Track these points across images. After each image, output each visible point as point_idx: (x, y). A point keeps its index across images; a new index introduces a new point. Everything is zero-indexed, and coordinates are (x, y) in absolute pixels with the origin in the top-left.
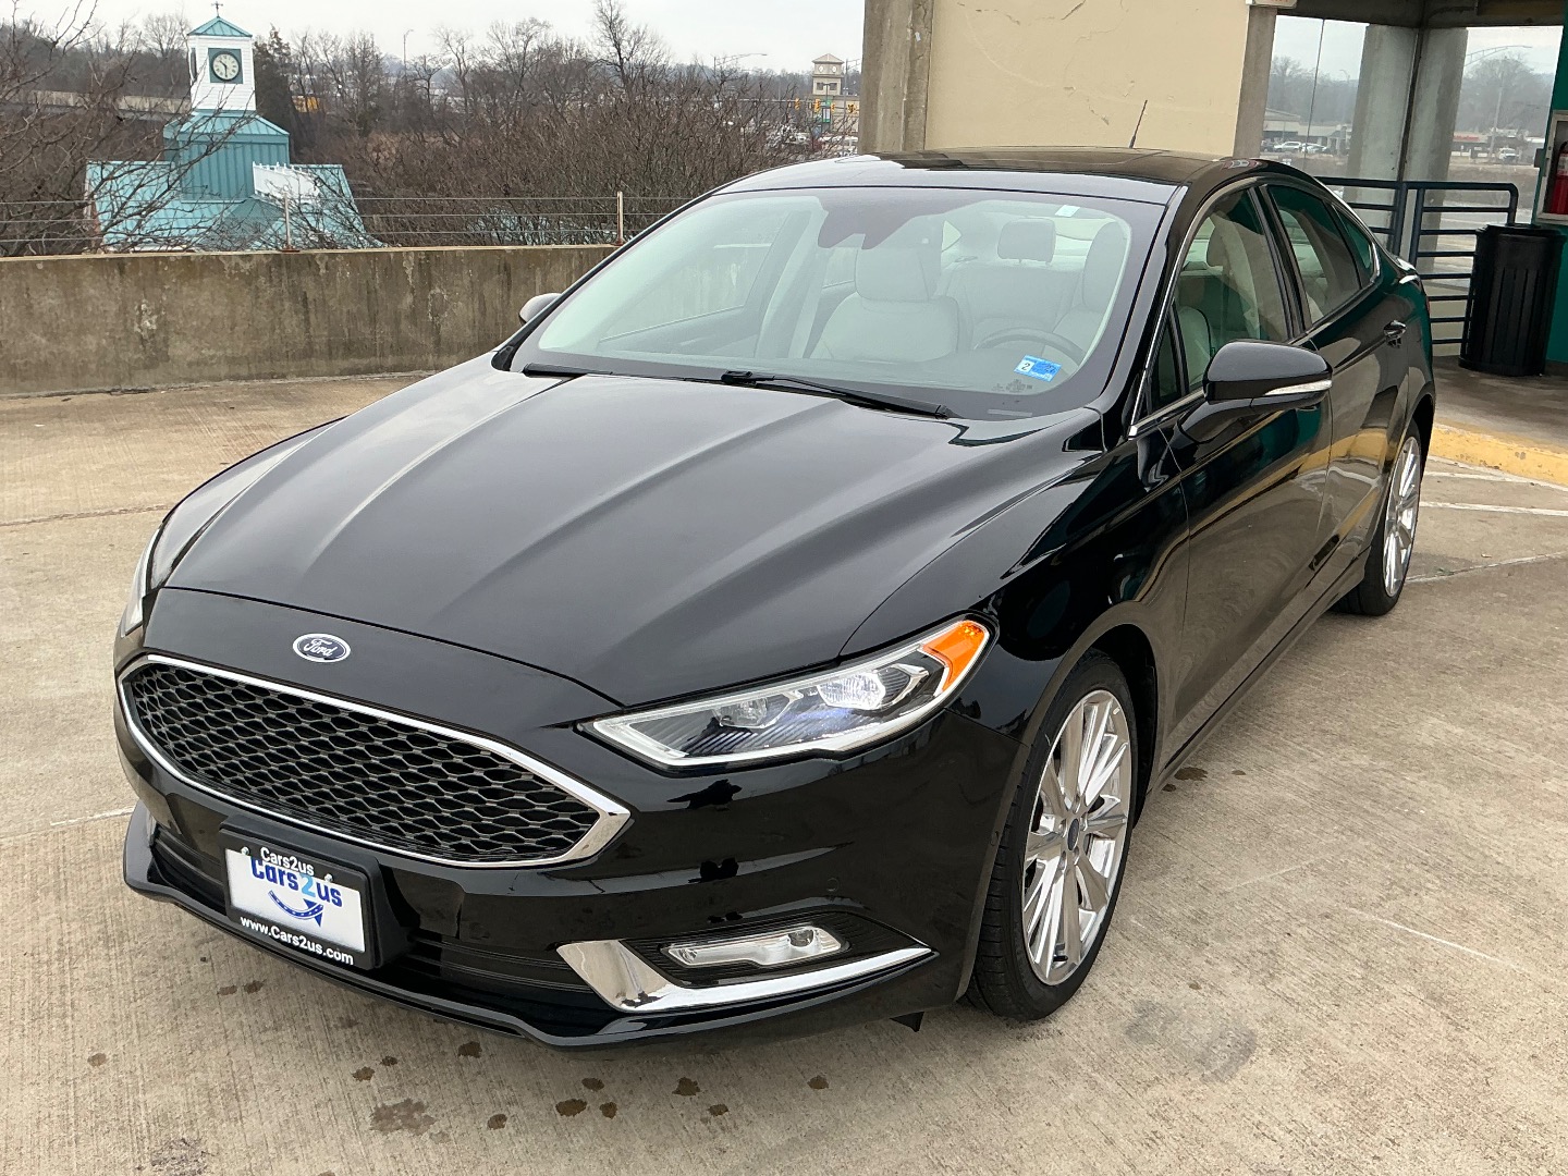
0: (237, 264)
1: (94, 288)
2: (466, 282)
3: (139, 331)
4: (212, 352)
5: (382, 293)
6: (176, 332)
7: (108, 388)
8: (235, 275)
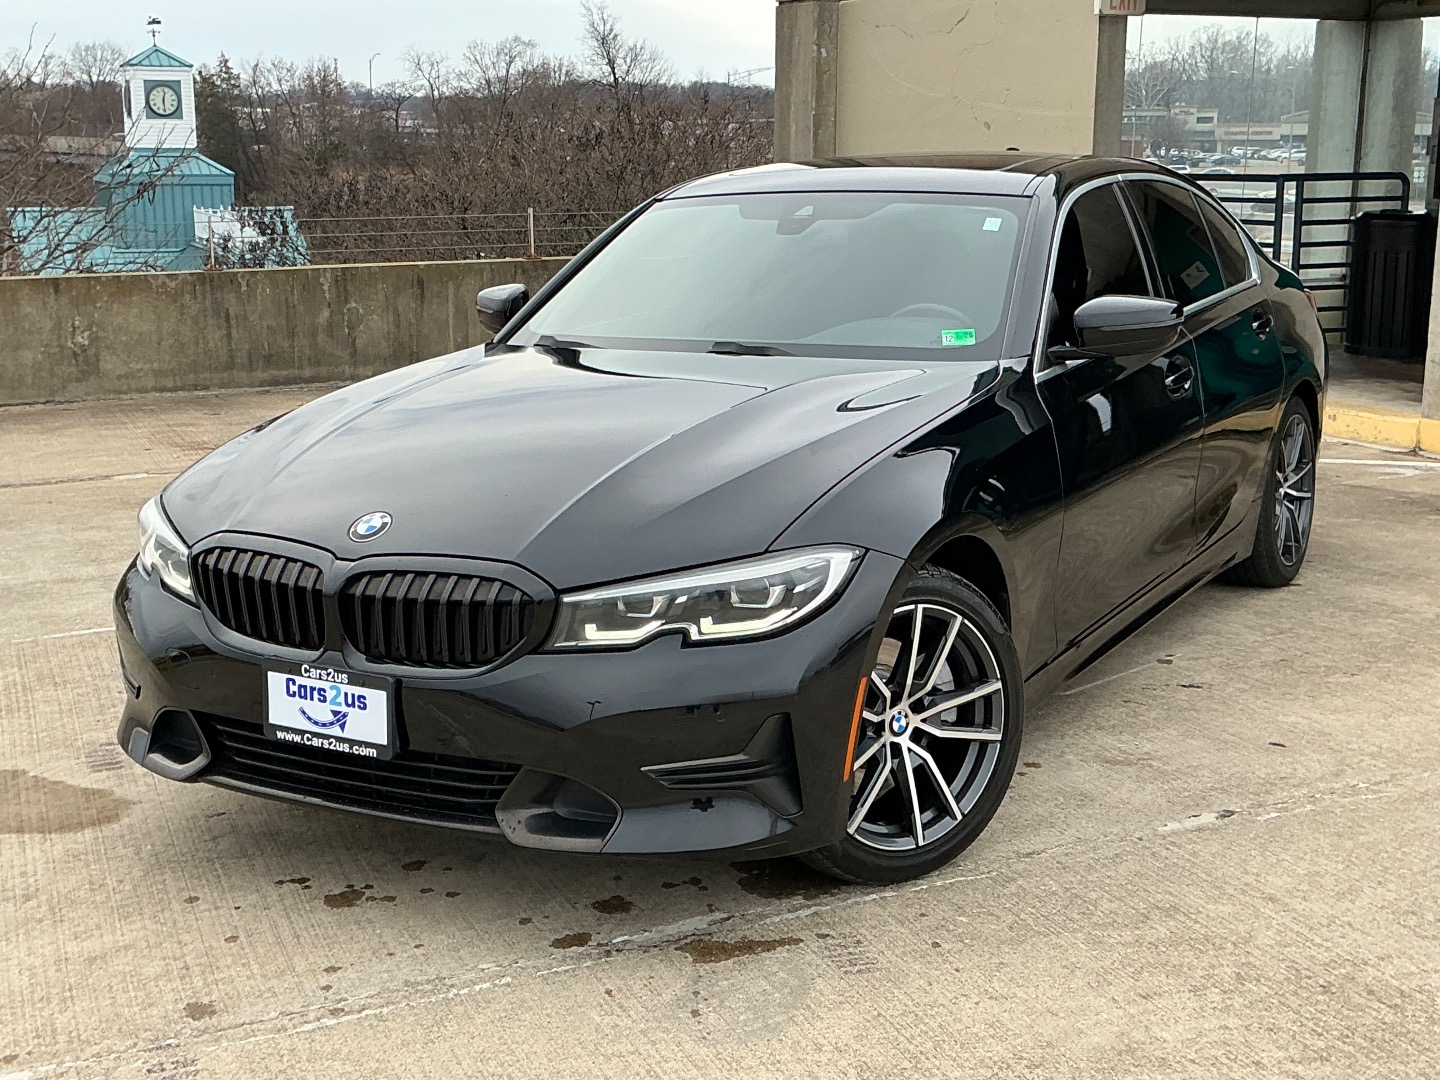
0: (164, 283)
1: (31, 307)
2: (381, 296)
3: (72, 346)
4: (140, 366)
5: (301, 308)
6: (107, 347)
7: (43, 400)
8: (162, 293)
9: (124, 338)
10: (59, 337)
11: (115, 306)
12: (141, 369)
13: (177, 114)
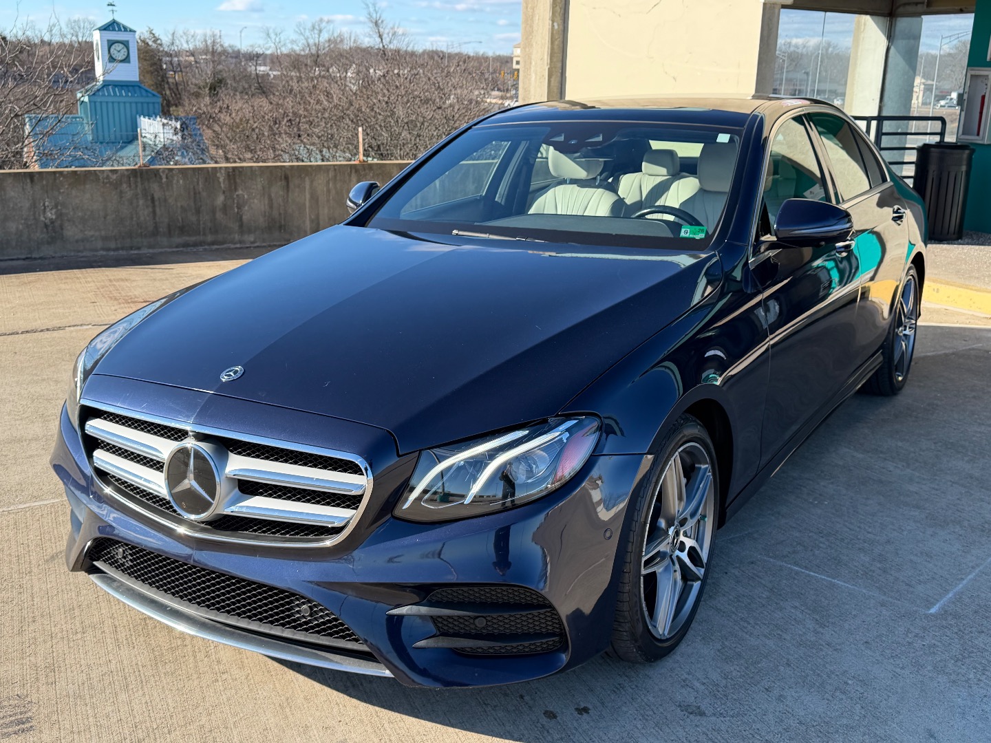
0: (108, 176)
1: (14, 191)
2: (259, 187)
3: (44, 219)
4: (92, 233)
5: (204, 194)
6: (69, 220)
7: (23, 257)
8: (107, 183)
9: (80, 214)
10: (34, 214)
11: (74, 192)
12: (92, 236)
13: (127, 60)
